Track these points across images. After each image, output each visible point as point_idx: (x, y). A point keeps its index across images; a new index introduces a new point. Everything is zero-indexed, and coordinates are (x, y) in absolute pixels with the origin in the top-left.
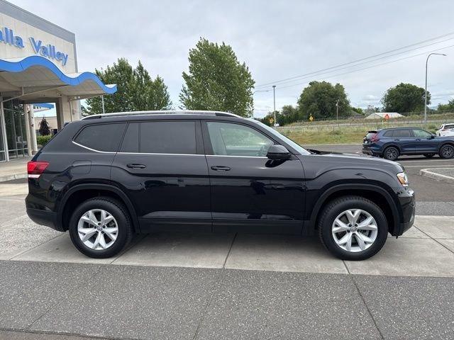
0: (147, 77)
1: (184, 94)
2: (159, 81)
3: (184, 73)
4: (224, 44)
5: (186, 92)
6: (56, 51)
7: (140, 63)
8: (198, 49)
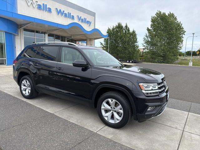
0: (129, 30)
1: (146, 38)
2: (134, 32)
3: (148, 28)
4: (170, 13)
5: (147, 37)
6: (87, 20)
7: (126, 24)
8: (156, 16)
